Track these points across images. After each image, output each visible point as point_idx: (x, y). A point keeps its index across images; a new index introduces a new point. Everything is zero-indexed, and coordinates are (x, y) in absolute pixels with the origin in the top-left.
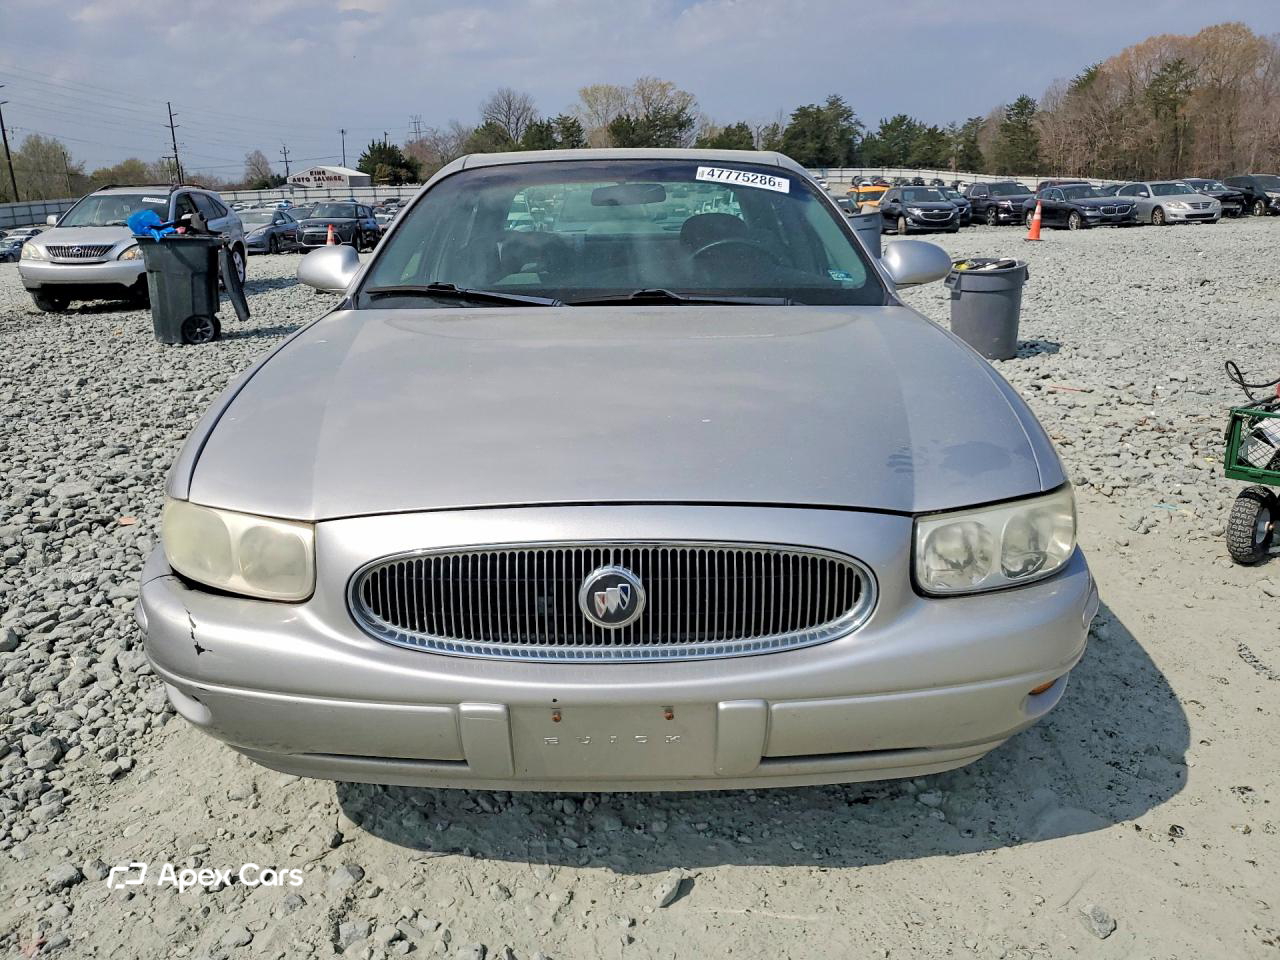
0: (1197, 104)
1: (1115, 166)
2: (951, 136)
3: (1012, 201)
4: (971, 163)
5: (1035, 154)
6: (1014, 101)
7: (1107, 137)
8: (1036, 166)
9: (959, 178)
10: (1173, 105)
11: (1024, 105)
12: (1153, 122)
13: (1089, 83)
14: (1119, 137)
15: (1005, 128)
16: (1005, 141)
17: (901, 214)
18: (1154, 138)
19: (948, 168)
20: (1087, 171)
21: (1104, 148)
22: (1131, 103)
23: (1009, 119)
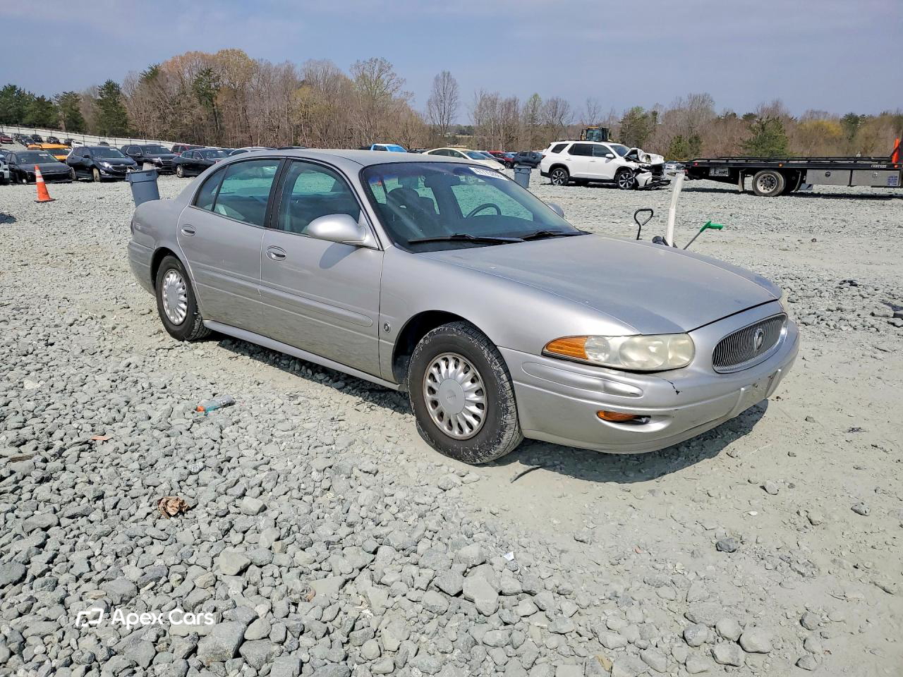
0: (224, 98)
1: (182, 134)
2: (57, 105)
3: (162, 158)
4: (78, 126)
5: (125, 122)
6: (103, 84)
7: (173, 114)
8: (128, 131)
9: (70, 137)
10: (212, 98)
11: (111, 88)
12: (200, 107)
13: (153, 76)
14: (181, 115)
15: (100, 103)
16: (102, 112)
17: (94, 166)
18: (203, 117)
19: (60, 129)
20: (163, 137)
21: (172, 122)
22: (184, 93)
23: (102, 96)
